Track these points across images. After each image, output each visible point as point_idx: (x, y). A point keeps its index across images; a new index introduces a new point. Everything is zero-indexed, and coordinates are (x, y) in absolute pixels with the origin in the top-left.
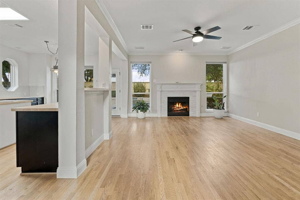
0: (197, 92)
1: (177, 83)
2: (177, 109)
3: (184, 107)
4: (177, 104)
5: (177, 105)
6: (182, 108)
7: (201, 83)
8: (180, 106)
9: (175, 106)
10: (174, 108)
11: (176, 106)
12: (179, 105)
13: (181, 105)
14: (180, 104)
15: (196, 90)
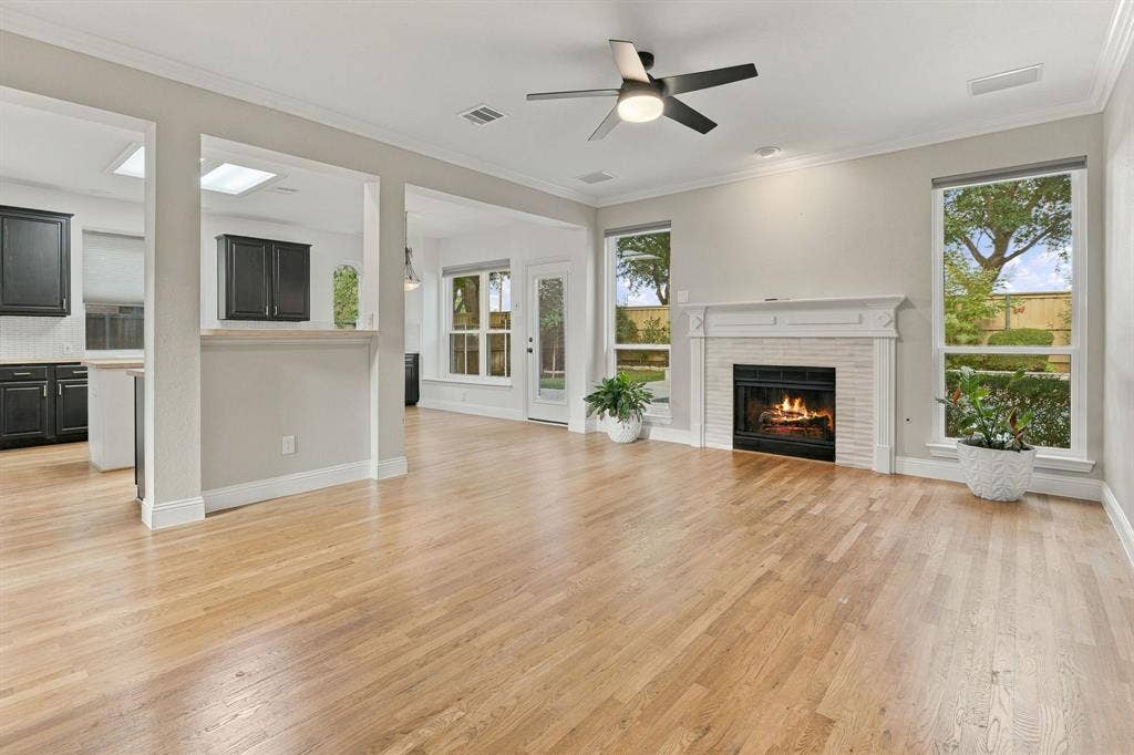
0: (876, 342)
1: (772, 305)
2: (785, 418)
3: (815, 414)
4: (787, 400)
5: (786, 406)
6: (806, 417)
7: (894, 299)
8: (796, 408)
9: (777, 407)
10: (774, 416)
11: (781, 407)
12: (792, 404)
13: (801, 405)
14: (797, 402)
15: (869, 334)
